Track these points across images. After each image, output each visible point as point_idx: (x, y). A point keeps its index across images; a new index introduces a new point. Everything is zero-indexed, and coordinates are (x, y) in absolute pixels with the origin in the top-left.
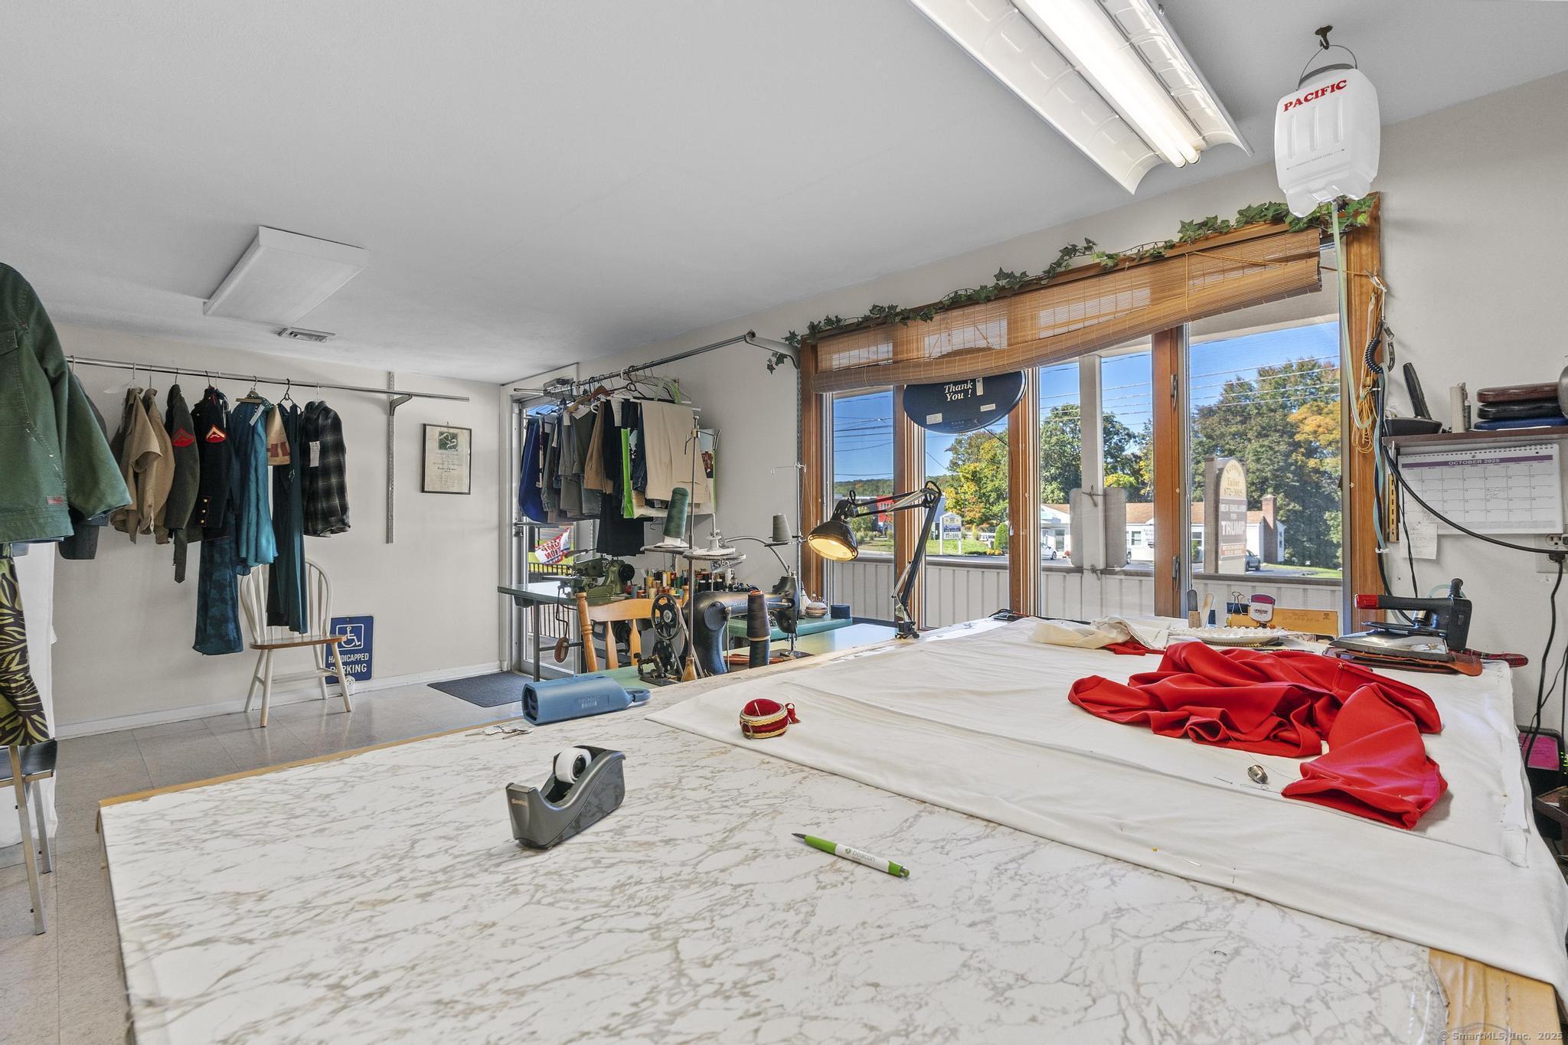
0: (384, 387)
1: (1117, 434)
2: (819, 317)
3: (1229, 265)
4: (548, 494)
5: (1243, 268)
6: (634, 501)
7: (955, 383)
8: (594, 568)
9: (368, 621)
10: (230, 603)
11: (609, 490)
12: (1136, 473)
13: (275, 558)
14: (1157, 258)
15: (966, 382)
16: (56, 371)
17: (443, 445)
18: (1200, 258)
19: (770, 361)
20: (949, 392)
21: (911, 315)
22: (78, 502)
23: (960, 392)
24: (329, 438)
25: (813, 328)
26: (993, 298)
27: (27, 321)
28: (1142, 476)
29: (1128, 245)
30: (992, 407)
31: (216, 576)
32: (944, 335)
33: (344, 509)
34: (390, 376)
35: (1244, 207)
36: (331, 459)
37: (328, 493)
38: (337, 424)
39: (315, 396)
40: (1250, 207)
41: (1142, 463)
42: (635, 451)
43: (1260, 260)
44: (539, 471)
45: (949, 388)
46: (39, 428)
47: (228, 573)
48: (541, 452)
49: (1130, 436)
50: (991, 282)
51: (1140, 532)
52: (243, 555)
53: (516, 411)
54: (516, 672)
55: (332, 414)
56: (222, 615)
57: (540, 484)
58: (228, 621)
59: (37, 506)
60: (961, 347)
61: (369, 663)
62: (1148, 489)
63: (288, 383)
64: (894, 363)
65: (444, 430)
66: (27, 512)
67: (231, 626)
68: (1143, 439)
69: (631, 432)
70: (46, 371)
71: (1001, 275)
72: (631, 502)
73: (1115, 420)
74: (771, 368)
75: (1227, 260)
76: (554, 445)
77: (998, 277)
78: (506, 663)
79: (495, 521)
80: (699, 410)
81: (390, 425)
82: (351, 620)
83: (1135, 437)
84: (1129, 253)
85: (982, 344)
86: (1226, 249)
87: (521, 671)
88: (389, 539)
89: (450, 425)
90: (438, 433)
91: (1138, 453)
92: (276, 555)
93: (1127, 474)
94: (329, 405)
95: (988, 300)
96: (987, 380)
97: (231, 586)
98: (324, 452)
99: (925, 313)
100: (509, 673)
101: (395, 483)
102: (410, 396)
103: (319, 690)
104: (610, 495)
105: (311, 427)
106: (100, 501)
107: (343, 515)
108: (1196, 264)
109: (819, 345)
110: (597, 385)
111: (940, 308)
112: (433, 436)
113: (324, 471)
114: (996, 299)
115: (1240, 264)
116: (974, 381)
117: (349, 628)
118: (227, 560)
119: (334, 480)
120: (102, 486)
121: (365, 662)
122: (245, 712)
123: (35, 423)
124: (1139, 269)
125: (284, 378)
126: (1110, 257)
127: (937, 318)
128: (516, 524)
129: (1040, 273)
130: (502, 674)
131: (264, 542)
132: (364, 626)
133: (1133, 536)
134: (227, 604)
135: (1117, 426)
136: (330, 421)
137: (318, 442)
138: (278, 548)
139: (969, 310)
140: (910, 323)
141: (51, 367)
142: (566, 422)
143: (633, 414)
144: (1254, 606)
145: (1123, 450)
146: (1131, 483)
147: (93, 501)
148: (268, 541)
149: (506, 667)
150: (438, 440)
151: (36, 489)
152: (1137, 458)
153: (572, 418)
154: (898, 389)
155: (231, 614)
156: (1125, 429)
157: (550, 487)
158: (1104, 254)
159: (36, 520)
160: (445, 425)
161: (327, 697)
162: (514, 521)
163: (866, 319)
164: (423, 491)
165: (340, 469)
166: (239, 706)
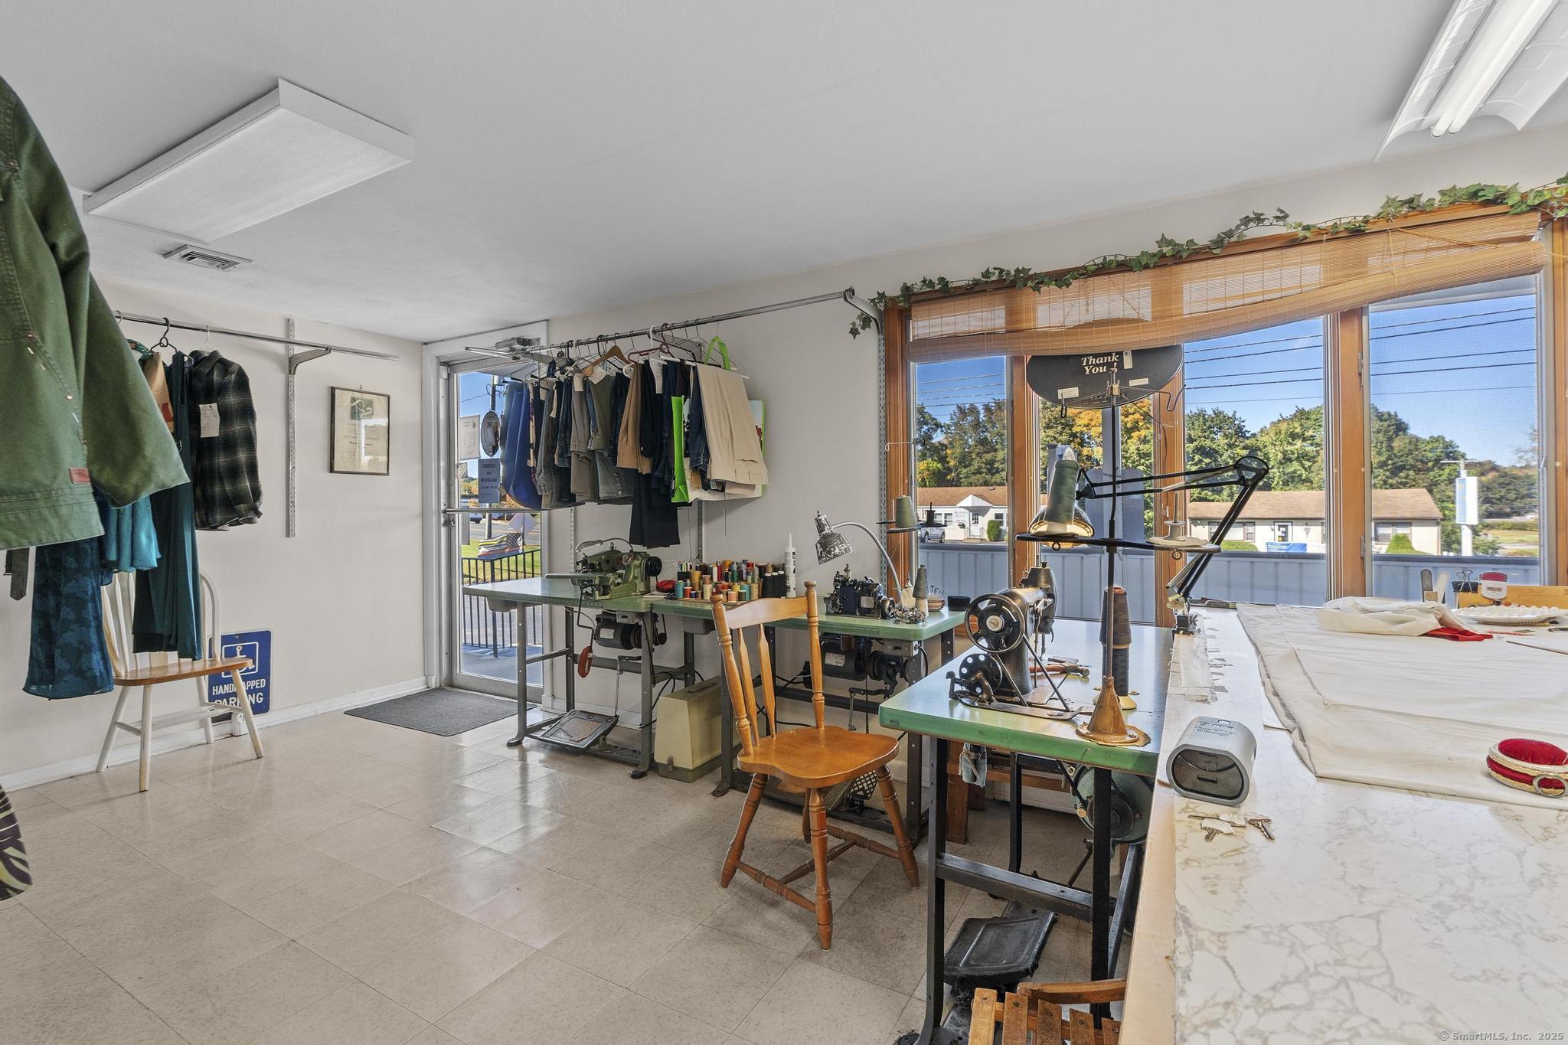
0: (281, 335)
1: (926, 424)
2: (914, 279)
3: (1433, 244)
4: (545, 474)
5: (1448, 247)
6: (688, 482)
7: (1096, 356)
8: (608, 562)
9: (264, 637)
10: (93, 624)
11: (645, 468)
12: (943, 460)
13: (157, 560)
14: (1356, 232)
15: (1110, 354)
16: (69, 251)
17: (355, 414)
18: (1404, 235)
19: (854, 324)
20: (1087, 365)
21: (1046, 280)
22: (107, 477)
23: (1103, 365)
24: (232, 400)
25: (907, 290)
26: (1151, 266)
27: (17, 157)
28: (948, 463)
29: (1323, 217)
30: (1145, 381)
31: (68, 588)
32: (1083, 301)
33: (257, 493)
34: (289, 323)
35: (1447, 187)
36: (237, 427)
37: (234, 473)
38: (242, 383)
39: (206, 345)
40: (1454, 187)
41: (949, 452)
42: (688, 424)
43: (1469, 240)
44: (530, 446)
45: (1088, 361)
46: (49, 347)
47: (89, 583)
48: (532, 424)
49: (938, 426)
50: (1154, 249)
51: (951, 514)
52: (113, 557)
53: (445, 376)
54: (449, 688)
55: (233, 368)
56: (81, 642)
57: (531, 463)
58: (90, 651)
59: (55, 486)
60: (1105, 317)
61: (266, 692)
62: (953, 474)
63: (167, 323)
64: (1007, 332)
65: (357, 395)
66: (38, 495)
67: (96, 657)
68: (949, 429)
69: (685, 401)
70: (53, 248)
71: (1164, 241)
72: (684, 483)
73: (925, 411)
74: (854, 332)
75: (1434, 238)
76: (553, 415)
77: (1160, 243)
78: (434, 678)
79: (417, 508)
80: (748, 378)
81: (288, 386)
82: (243, 637)
83: (941, 427)
84: (1323, 225)
85: (1130, 314)
86: (1434, 228)
87: (452, 686)
88: (288, 533)
89: (364, 389)
90: (349, 400)
91: (945, 442)
92: (159, 556)
93: (935, 461)
94: (226, 354)
95: (1146, 267)
96: (1137, 354)
97: (94, 601)
98: (225, 415)
99: (1061, 278)
100: (439, 689)
101: (297, 461)
102: (328, 350)
103: (202, 731)
104: (647, 475)
105: (199, 385)
106: (147, 476)
107: (255, 501)
108: (1395, 241)
109: (913, 309)
110: (610, 345)
111: (1083, 274)
112: (343, 402)
113: (227, 443)
114: (1155, 267)
115: (1447, 244)
116: (1120, 354)
117: (239, 647)
118: (87, 564)
119: (242, 456)
120: (149, 451)
121: (260, 690)
122: (97, 771)
123: (42, 338)
124: (1333, 243)
125: (159, 316)
126: (1307, 228)
127: (1075, 284)
128: (445, 512)
129: (1206, 242)
130: (429, 692)
131: (143, 538)
132: (258, 644)
133: (946, 518)
134: (89, 626)
135: (927, 415)
136: (233, 376)
137: (214, 405)
138: (161, 547)
139: (1117, 278)
140: (1044, 289)
141: (63, 242)
142: (578, 386)
143: (680, 377)
144: (1485, 584)
145: (932, 439)
146: (939, 469)
147: (135, 478)
148: (149, 537)
149: (434, 683)
150: (350, 408)
151: (53, 455)
152: (943, 446)
153: (586, 383)
154: (1016, 360)
155: (94, 639)
156: (933, 419)
157: (549, 465)
158: (1300, 225)
159: (55, 510)
160: (358, 389)
161: (212, 739)
162: (443, 508)
163: (977, 283)
164: (332, 470)
165: (250, 441)
166: (87, 764)
